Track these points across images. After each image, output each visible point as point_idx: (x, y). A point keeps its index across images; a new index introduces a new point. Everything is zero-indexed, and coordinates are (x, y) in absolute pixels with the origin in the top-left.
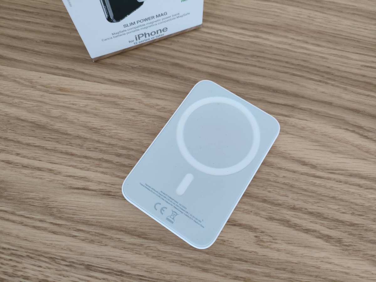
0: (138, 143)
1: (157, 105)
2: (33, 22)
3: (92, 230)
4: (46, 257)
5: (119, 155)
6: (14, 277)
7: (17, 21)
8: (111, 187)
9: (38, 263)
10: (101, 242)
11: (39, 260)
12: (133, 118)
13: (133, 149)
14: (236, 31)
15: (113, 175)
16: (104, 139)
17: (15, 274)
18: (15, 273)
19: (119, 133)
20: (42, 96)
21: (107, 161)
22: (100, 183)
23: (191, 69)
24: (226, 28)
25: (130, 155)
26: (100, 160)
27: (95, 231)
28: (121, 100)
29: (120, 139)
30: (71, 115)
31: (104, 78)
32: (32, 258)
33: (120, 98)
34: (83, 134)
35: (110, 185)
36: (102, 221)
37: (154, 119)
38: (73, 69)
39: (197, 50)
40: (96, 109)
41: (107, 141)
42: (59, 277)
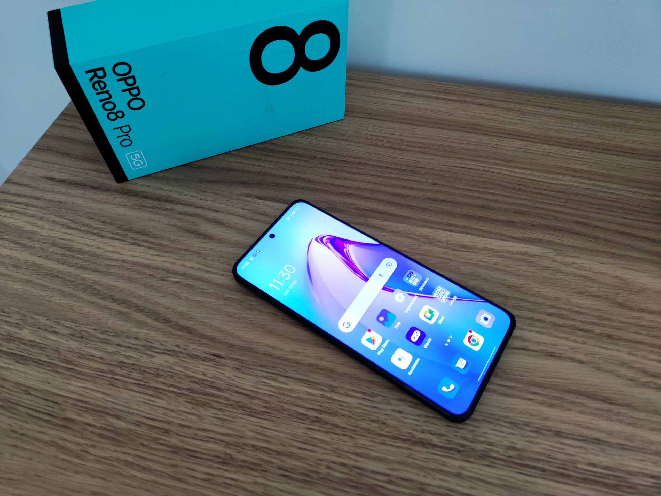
0: (567, 302)
1: (574, 263)
2: (410, 180)
3: (548, 393)
4: (506, 422)
5: (551, 315)
6: (476, 442)
7: (391, 178)
8: (553, 348)
9: (498, 428)
10: (562, 407)
11: (499, 425)
12: (552, 276)
13: (563, 309)
14: (631, 189)
15: (550, 335)
16: (527, 298)
17: (477, 440)
18: (476, 438)
19: (542, 292)
20: (445, 253)
21: (539, 320)
22: (539, 343)
23: (597, 227)
24: (619, 187)
25: (561, 314)
26: (530, 319)
27: (551, 394)
28: (532, 258)
29: (546, 298)
30: (483, 272)
31: (506, 236)
32: (490, 422)
33: (530, 255)
34: (503, 292)
35: (552, 346)
36: (556, 383)
37: (575, 278)
38: (469, 227)
39: (597, 208)
40: (508, 267)
41: (532, 299)
42: (528, 444)
